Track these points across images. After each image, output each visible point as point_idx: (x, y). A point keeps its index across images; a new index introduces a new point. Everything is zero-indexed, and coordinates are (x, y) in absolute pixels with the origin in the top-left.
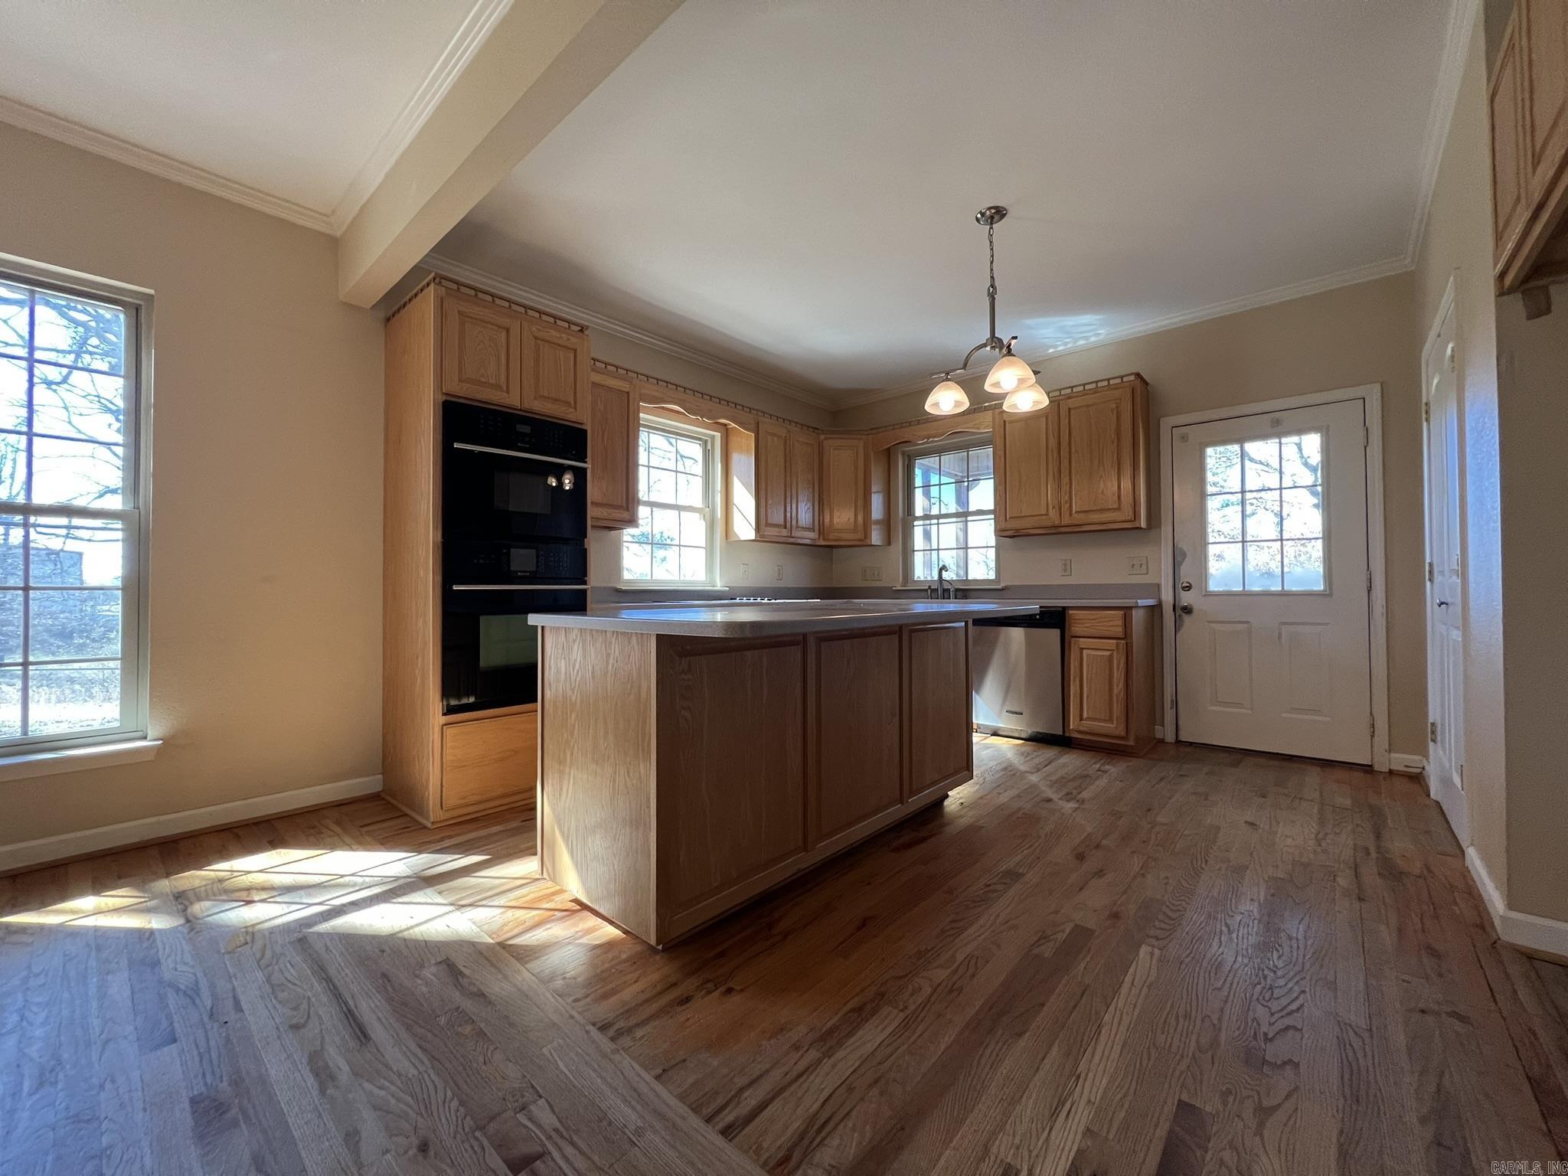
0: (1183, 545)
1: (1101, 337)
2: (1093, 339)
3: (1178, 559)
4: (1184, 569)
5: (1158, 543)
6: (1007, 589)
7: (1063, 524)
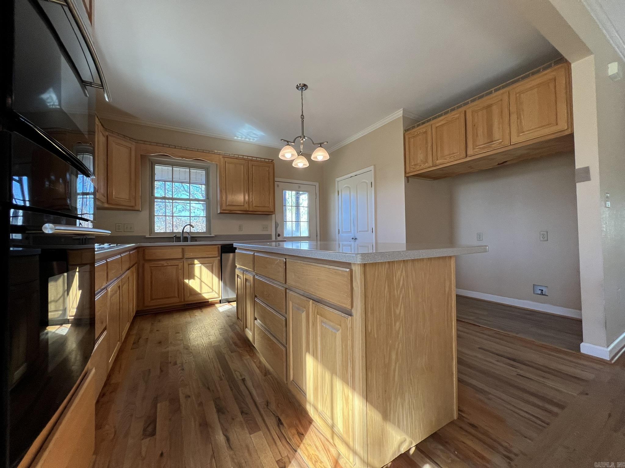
0: (278, 222)
1: (254, 141)
2: (251, 140)
3: (277, 226)
4: (278, 229)
5: (271, 220)
6: (216, 236)
7: (250, 210)
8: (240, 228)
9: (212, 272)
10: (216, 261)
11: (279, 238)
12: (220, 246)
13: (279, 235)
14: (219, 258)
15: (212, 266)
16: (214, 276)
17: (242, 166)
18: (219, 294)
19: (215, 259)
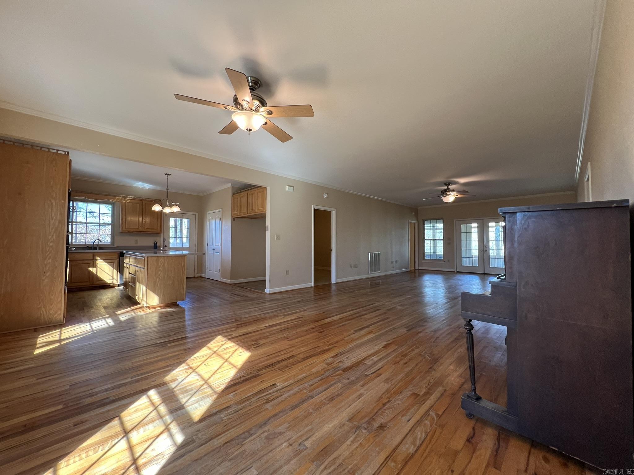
0: (166, 238)
3: (164, 240)
4: (165, 242)
5: (160, 237)
6: (118, 247)
7: (143, 231)
8: (136, 242)
9: (113, 267)
10: (116, 261)
11: (166, 248)
12: (119, 253)
13: (166, 246)
14: (119, 260)
15: (113, 265)
16: (114, 270)
17: (138, 205)
18: (117, 281)
19: (116, 260)
